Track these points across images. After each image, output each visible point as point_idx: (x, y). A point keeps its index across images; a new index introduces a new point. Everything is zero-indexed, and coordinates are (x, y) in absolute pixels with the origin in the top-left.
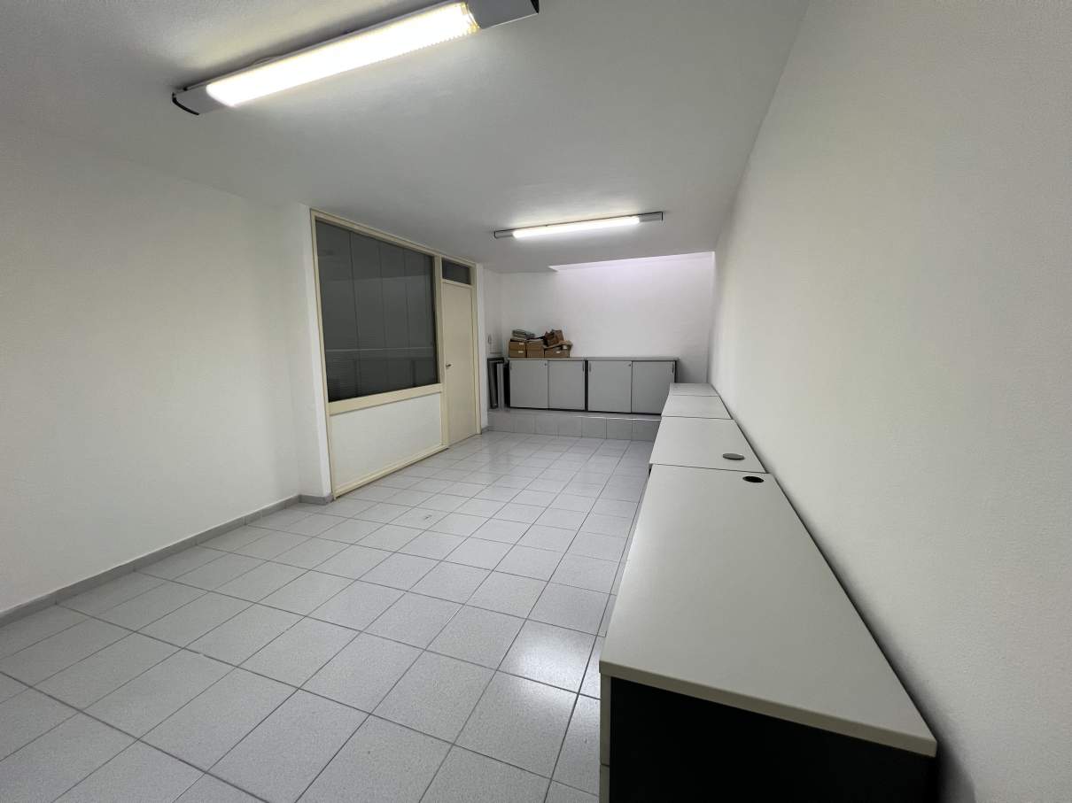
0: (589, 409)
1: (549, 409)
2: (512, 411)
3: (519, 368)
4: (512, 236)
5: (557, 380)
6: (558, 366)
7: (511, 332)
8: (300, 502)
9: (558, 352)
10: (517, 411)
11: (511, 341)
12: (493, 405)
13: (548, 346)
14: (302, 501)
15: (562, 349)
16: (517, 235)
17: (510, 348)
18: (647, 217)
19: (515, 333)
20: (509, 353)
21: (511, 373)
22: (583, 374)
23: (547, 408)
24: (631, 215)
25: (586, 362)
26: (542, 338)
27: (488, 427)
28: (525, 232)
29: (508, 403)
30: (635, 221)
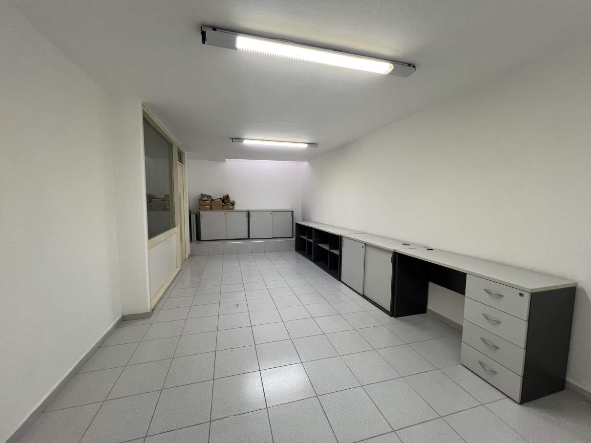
0: (251, 237)
1: (227, 240)
2: (203, 242)
3: (206, 216)
4: (242, 142)
7: (200, 194)
8: (123, 321)
10: (207, 242)
11: (200, 200)
12: (190, 240)
15: (233, 205)
16: (245, 142)
17: (200, 205)
18: (311, 145)
19: (202, 195)
20: (199, 207)
21: (202, 219)
22: (246, 219)
23: (225, 239)
24: (304, 143)
25: (249, 212)
26: (221, 199)
27: (191, 254)
28: (251, 141)
29: (199, 238)
30: (306, 146)
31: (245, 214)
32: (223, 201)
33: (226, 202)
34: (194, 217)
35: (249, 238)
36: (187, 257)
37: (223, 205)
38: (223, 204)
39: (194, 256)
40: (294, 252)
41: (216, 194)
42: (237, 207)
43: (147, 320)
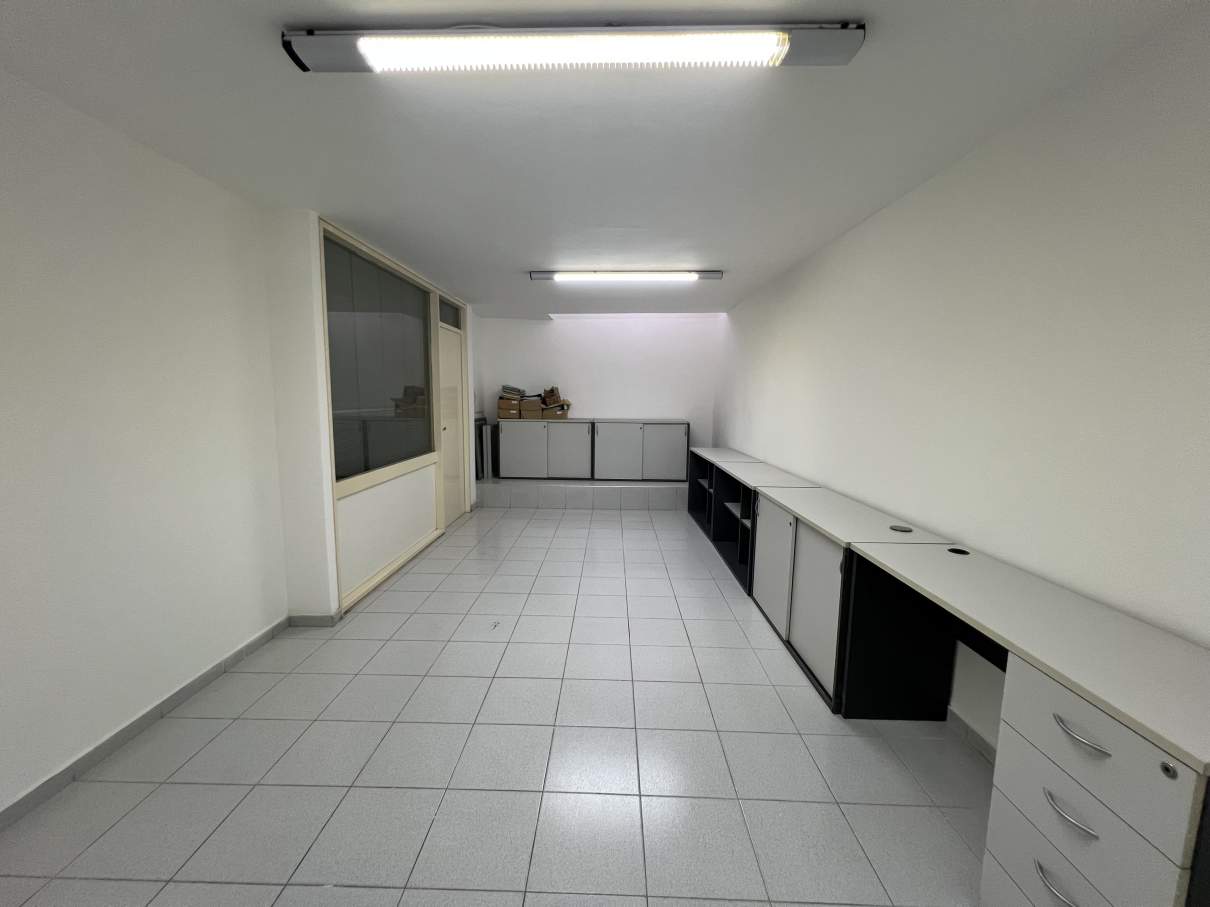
0: (596, 477)
1: (549, 479)
2: (504, 482)
3: (510, 430)
4: (552, 279)
5: (556, 446)
6: (557, 428)
7: (501, 388)
8: (290, 626)
9: (558, 413)
10: (510, 482)
11: (501, 398)
12: (479, 476)
13: (546, 405)
14: (293, 624)
15: (563, 408)
16: (558, 278)
17: (499, 408)
18: (707, 275)
19: (505, 389)
20: (499, 413)
21: (502, 437)
22: (589, 438)
23: (545, 476)
24: (690, 271)
25: (593, 424)
26: (539, 395)
27: (477, 503)
28: (569, 276)
29: (496, 472)
30: (694, 277)
31: (586, 428)
32: (544, 401)
33: (550, 403)
34: (487, 431)
35: (592, 478)
36: (468, 509)
37: (543, 409)
38: (543, 406)
39: (482, 507)
40: (686, 512)
41: (532, 385)
42: (572, 414)
43: (326, 632)
